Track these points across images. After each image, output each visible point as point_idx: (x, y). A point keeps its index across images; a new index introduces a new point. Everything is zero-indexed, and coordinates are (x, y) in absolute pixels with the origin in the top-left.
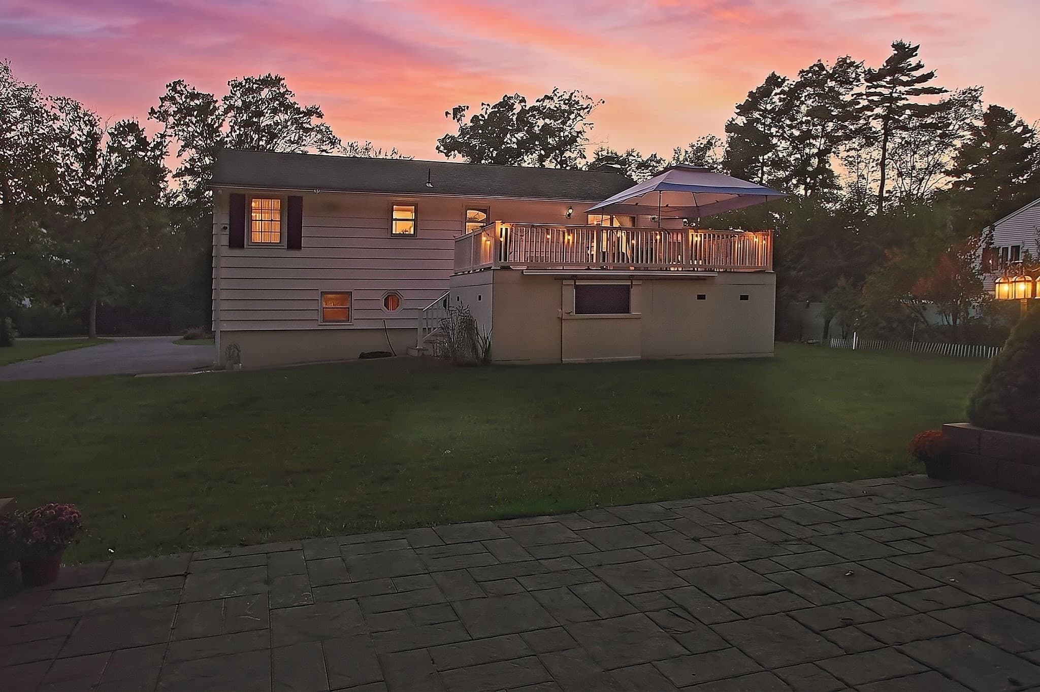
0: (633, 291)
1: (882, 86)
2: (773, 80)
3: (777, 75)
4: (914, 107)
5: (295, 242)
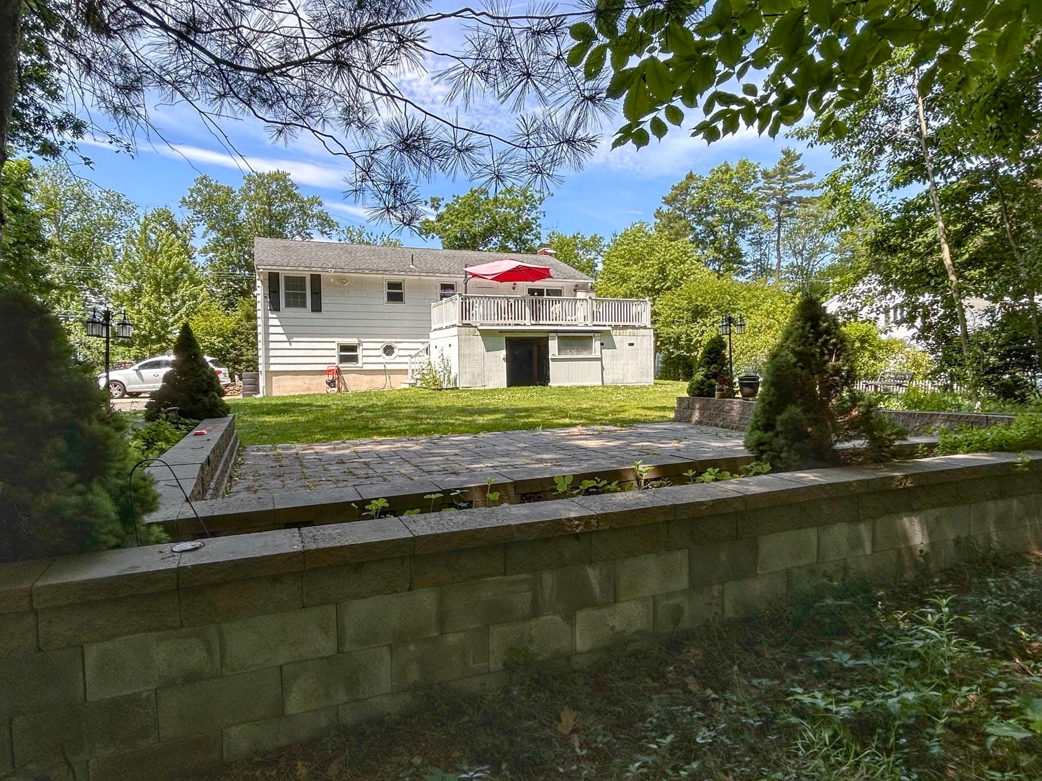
1: (774, 183)
2: (690, 177)
3: (694, 173)
4: (800, 200)
5: (317, 307)
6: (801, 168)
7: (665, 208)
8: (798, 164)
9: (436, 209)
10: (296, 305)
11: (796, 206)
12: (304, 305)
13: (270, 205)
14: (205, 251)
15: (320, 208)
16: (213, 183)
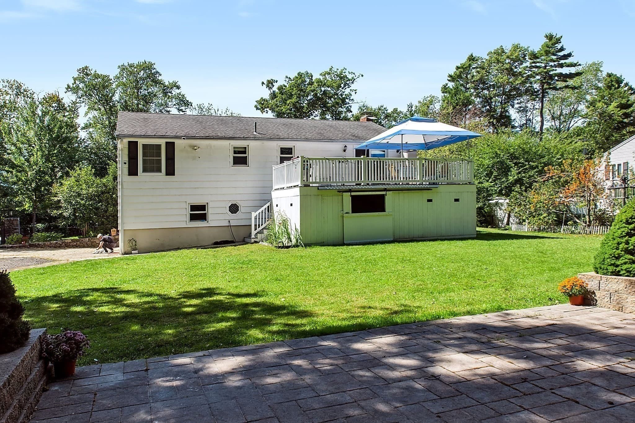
0: (386, 197)
1: (539, 62)
2: (472, 59)
3: (474, 55)
4: (560, 75)
5: (171, 171)
6: (562, 49)
7: (451, 85)
8: (559, 46)
9: (270, 88)
10: (152, 171)
11: (557, 80)
12: (159, 170)
13: (139, 89)
14: (86, 127)
15: (178, 91)
16: (93, 72)
